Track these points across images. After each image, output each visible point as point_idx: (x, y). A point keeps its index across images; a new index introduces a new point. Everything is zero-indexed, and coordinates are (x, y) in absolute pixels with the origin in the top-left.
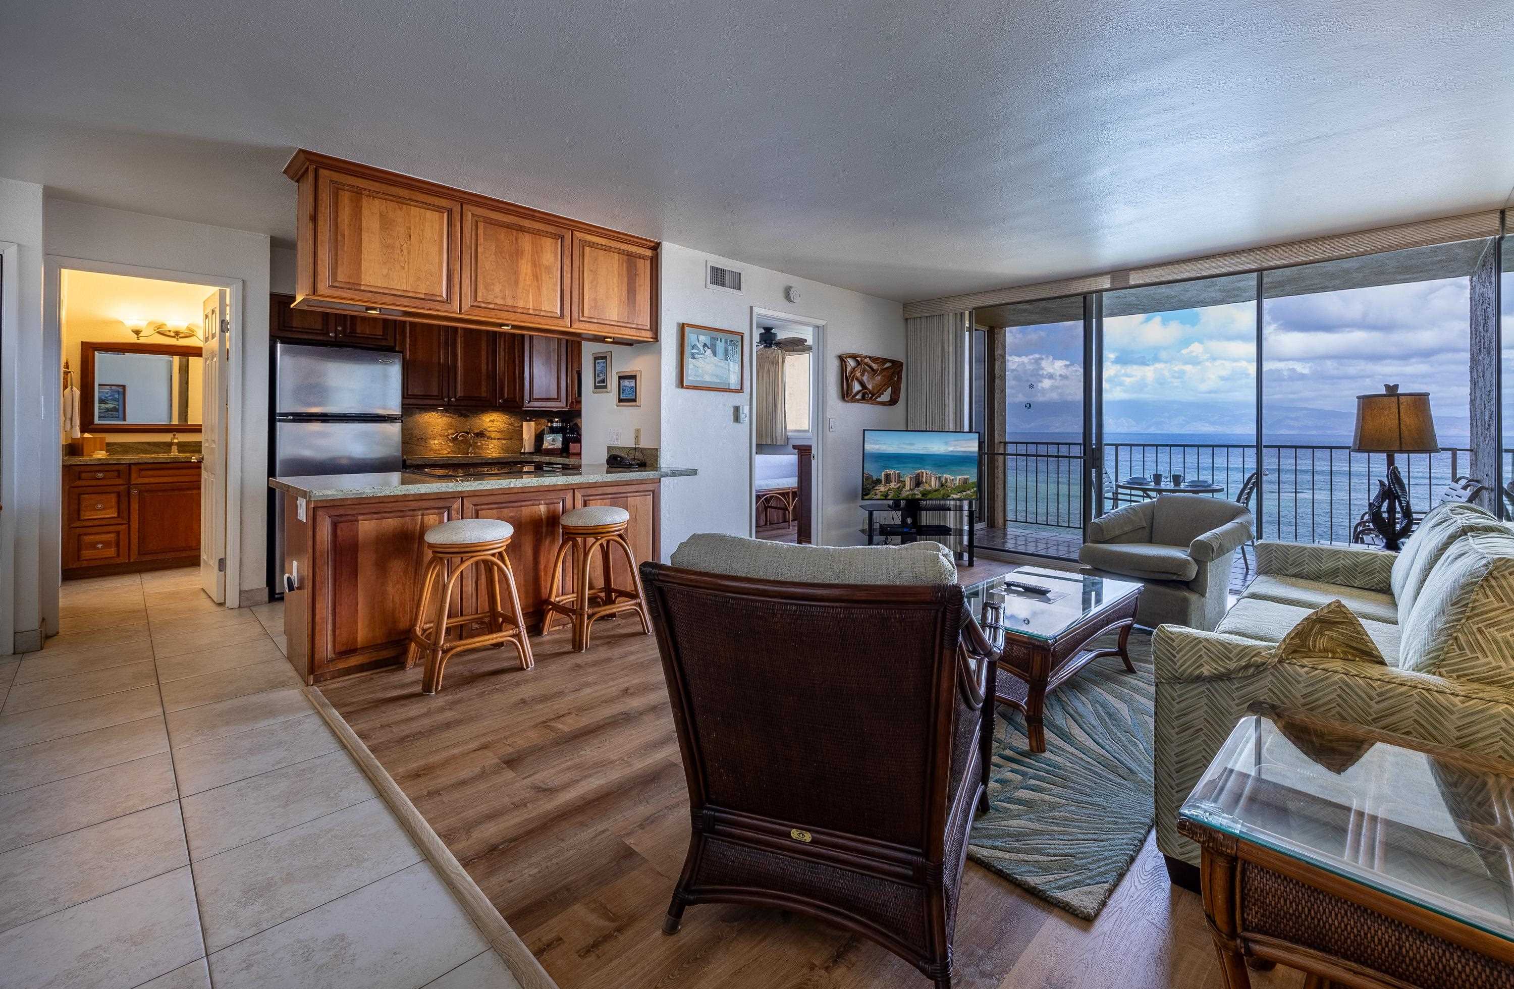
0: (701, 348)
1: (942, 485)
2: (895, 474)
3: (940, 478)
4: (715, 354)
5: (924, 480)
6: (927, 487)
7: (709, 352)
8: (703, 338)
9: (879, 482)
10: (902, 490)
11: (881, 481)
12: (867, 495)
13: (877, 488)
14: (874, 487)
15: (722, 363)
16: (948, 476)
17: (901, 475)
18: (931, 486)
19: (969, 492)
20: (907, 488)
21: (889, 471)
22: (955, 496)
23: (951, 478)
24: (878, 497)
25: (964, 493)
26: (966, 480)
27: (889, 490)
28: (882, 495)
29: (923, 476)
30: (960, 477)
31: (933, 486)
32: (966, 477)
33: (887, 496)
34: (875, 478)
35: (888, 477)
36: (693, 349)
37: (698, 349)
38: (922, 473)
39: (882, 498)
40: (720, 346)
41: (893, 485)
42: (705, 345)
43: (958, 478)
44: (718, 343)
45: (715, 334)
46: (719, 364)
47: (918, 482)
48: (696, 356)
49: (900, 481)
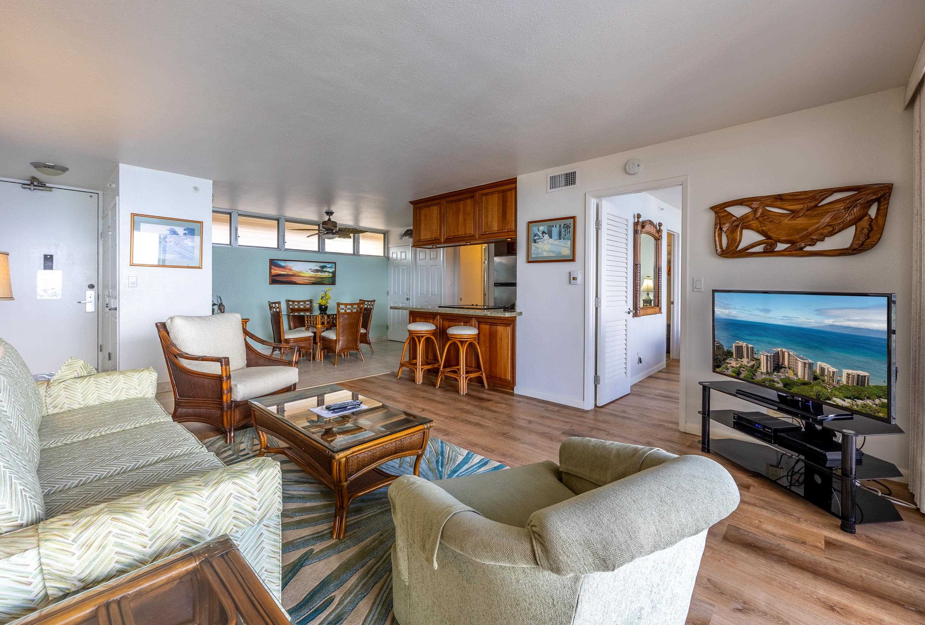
0: (541, 235)
1: (816, 378)
2: (748, 348)
3: (811, 365)
4: (551, 237)
5: (786, 363)
6: (790, 374)
7: (546, 236)
8: (542, 228)
9: (729, 354)
10: (756, 371)
11: (732, 353)
12: (719, 366)
13: (728, 361)
14: (725, 359)
15: (557, 242)
16: (826, 366)
17: (755, 350)
18: (796, 374)
19: (869, 402)
20: (763, 369)
21: (740, 343)
22: (839, 402)
23: (832, 369)
24: (730, 372)
25: (859, 402)
26: (861, 381)
27: (740, 367)
28: (734, 372)
29: (783, 358)
30: (850, 371)
31: (800, 374)
32: (862, 373)
33: (739, 373)
34: (726, 349)
35: (739, 349)
36: (535, 236)
37: (539, 236)
38: (783, 353)
39: (734, 374)
40: (555, 231)
41: (745, 361)
42: (544, 232)
43: (845, 372)
44: (554, 229)
45: (551, 223)
46: (555, 243)
47: (778, 367)
48: (538, 241)
49: (753, 359)
